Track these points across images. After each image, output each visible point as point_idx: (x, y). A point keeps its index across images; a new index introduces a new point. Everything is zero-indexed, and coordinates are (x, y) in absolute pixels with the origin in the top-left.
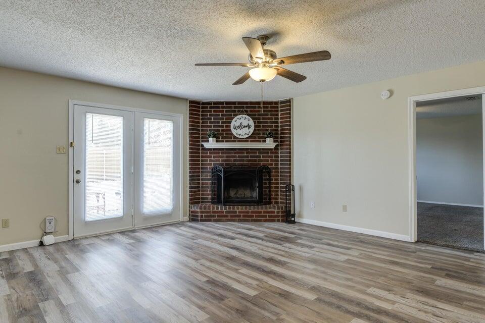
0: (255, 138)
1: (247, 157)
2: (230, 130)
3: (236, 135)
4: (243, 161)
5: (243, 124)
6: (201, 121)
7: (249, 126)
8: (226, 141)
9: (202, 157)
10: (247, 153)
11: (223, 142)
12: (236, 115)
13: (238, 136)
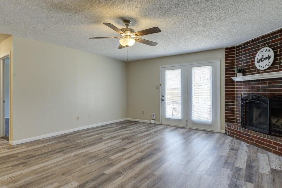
0: (277, 67)
1: (269, 87)
2: (254, 64)
3: (258, 68)
4: (265, 91)
5: (264, 57)
6: (235, 61)
7: (269, 57)
8: (252, 74)
9: (236, 88)
10: (269, 83)
11: (250, 74)
12: (259, 50)
13: (260, 69)
